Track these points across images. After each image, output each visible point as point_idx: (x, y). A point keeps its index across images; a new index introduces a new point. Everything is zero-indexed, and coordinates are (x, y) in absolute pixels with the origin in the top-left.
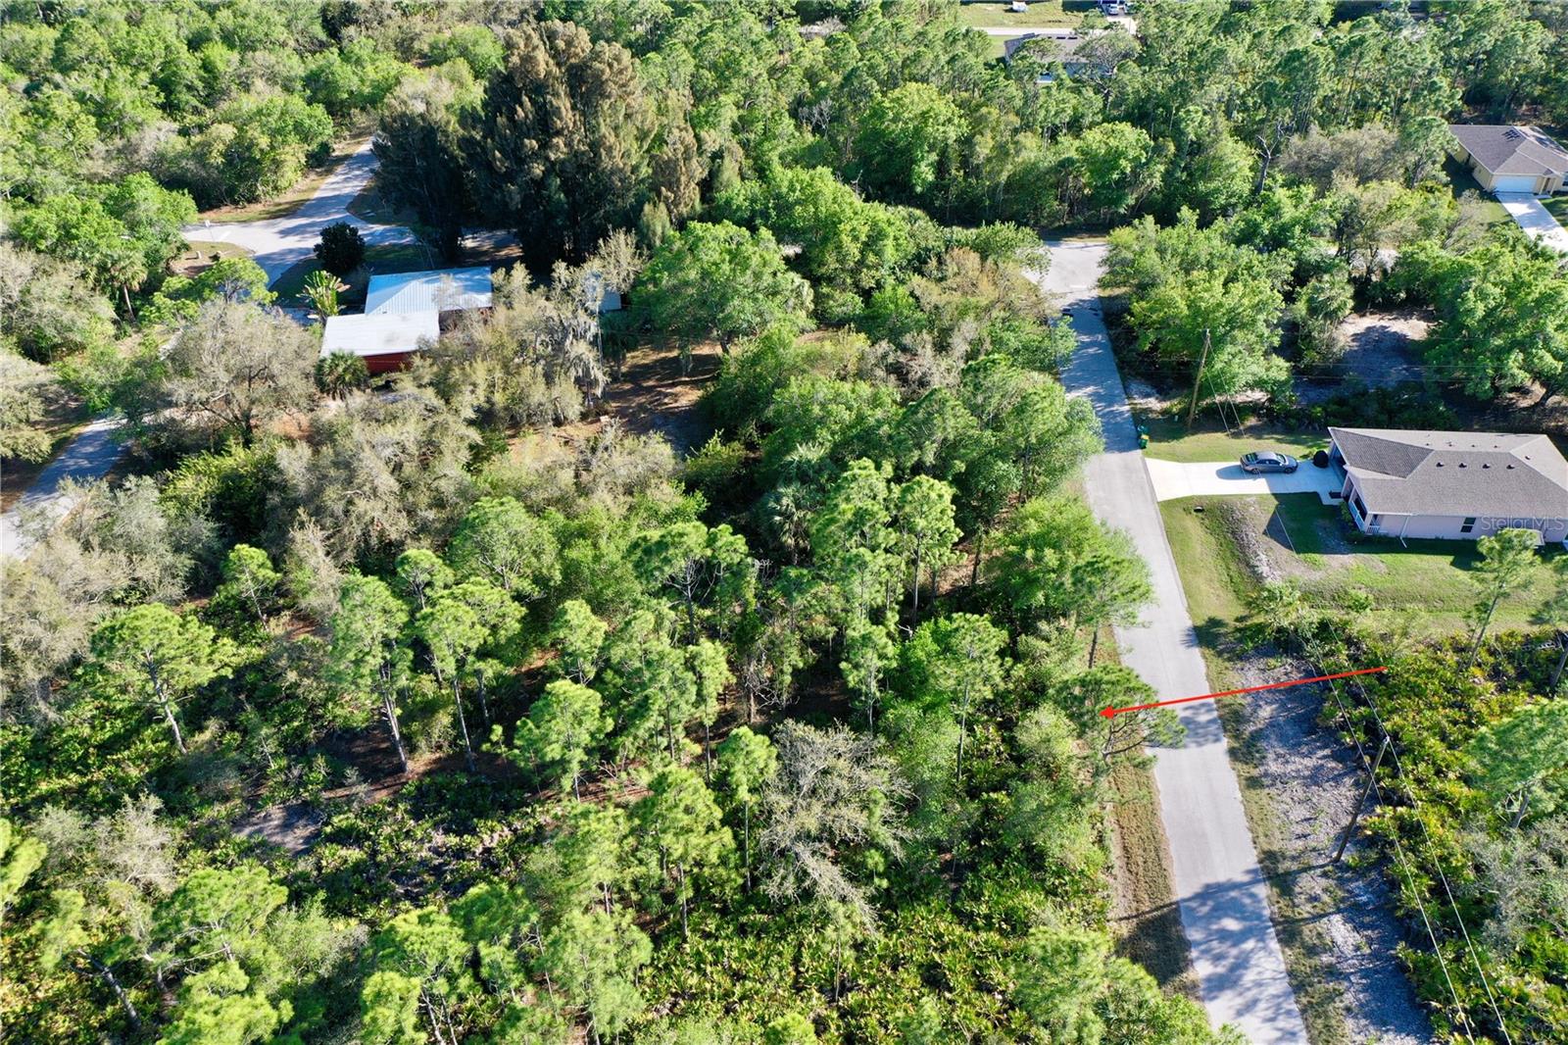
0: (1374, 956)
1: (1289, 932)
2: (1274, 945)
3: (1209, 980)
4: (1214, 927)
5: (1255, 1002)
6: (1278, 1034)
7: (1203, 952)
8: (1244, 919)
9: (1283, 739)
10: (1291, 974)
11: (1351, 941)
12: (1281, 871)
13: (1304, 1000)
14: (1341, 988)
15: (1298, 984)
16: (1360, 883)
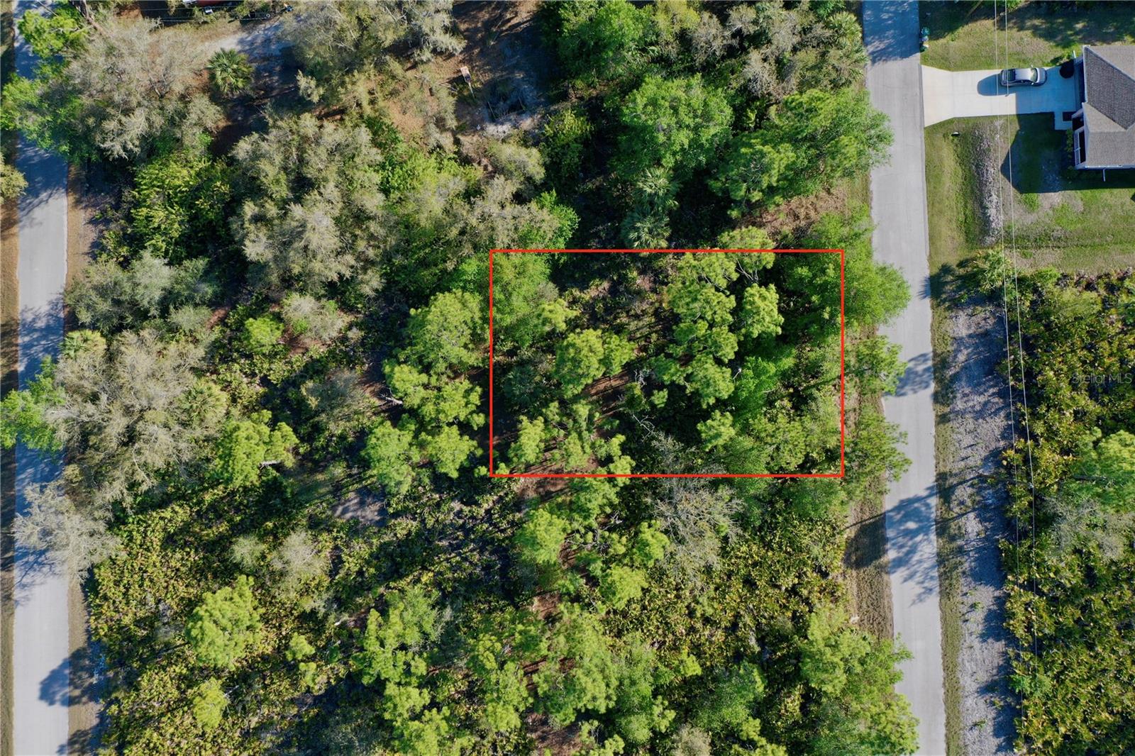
0: (986, 538)
1: (943, 528)
2: (933, 537)
3: (894, 560)
4: (902, 528)
5: (916, 572)
6: (923, 590)
7: (893, 545)
8: (920, 521)
9: (970, 381)
10: (938, 555)
11: (976, 530)
12: (947, 486)
13: (942, 570)
14: (963, 560)
15: (941, 559)
16: (991, 491)
